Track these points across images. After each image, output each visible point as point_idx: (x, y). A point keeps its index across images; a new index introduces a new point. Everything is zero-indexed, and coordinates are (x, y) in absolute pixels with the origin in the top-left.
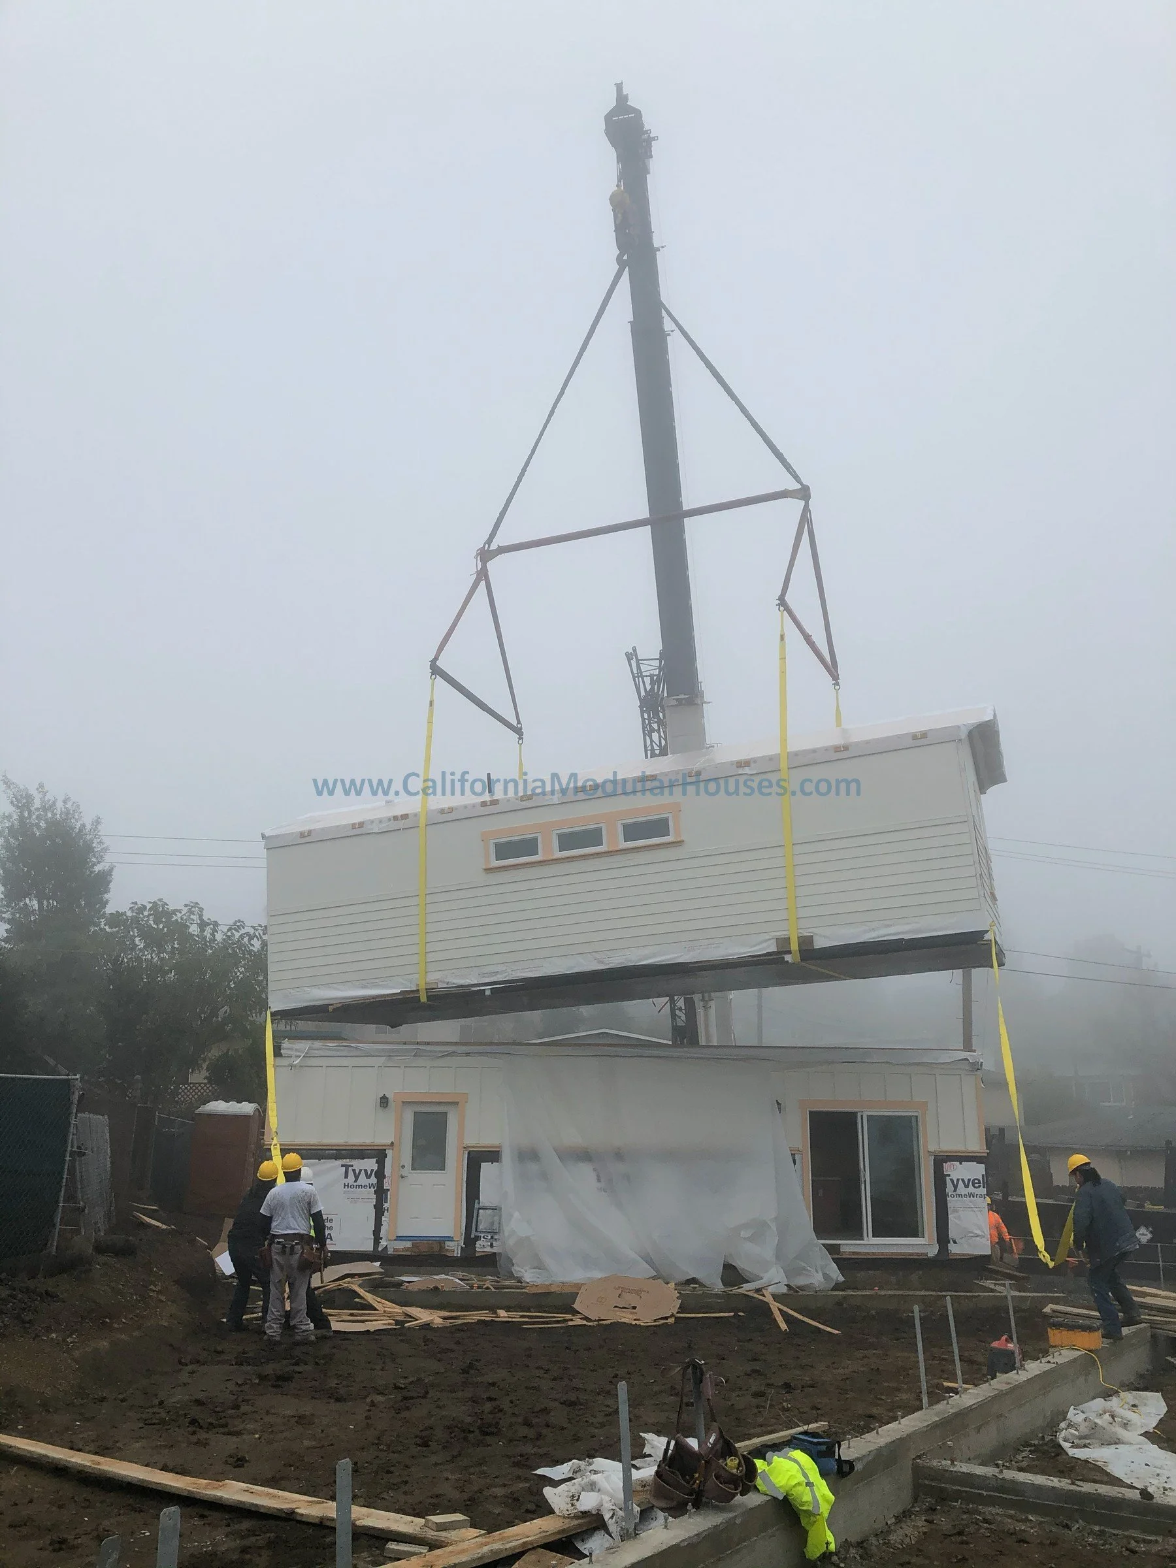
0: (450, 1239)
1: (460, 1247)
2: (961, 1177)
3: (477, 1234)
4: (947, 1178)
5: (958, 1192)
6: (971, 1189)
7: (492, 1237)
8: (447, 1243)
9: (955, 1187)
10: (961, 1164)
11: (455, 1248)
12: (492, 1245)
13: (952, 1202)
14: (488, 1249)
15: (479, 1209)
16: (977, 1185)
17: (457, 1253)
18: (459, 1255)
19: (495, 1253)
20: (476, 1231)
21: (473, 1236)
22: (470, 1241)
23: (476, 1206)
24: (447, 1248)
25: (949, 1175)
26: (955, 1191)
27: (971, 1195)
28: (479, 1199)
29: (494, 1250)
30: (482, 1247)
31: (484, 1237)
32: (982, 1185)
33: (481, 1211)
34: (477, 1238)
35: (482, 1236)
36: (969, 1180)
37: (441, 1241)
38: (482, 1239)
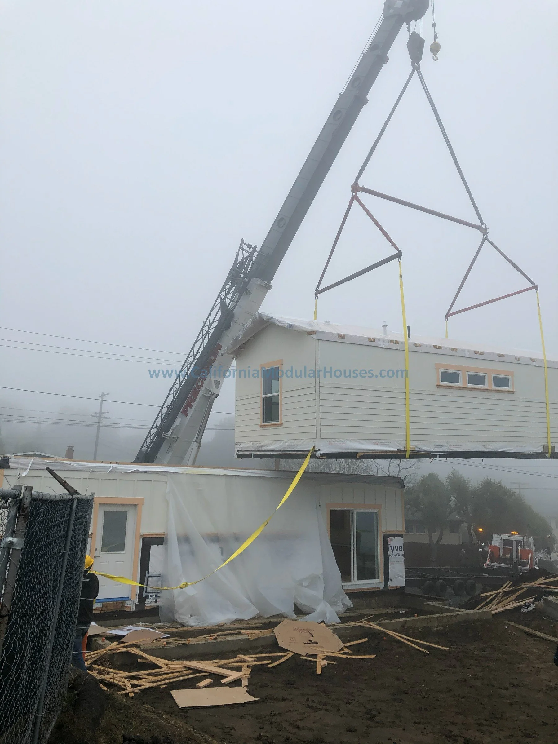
0: (128, 599)
1: (135, 604)
2: (394, 546)
3: (147, 594)
4: (389, 546)
5: (394, 554)
6: (399, 552)
7: (156, 596)
8: (127, 602)
9: (393, 551)
10: (394, 538)
11: (131, 606)
12: (156, 602)
13: (391, 559)
14: (153, 604)
15: (148, 577)
16: (401, 549)
17: (133, 609)
18: (134, 610)
19: (158, 606)
20: (146, 592)
21: (144, 596)
22: (142, 599)
23: (147, 575)
24: (126, 606)
25: (390, 545)
26: (392, 553)
27: (399, 555)
28: (148, 570)
29: (157, 604)
30: (149, 603)
31: (151, 596)
32: (402, 549)
33: (150, 579)
34: (146, 597)
35: (150, 595)
36: (398, 546)
37: (123, 601)
38: (150, 597)
